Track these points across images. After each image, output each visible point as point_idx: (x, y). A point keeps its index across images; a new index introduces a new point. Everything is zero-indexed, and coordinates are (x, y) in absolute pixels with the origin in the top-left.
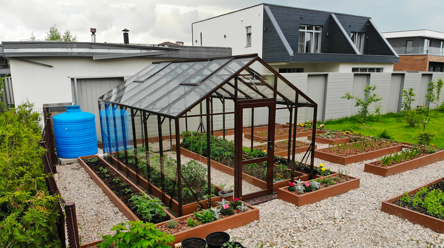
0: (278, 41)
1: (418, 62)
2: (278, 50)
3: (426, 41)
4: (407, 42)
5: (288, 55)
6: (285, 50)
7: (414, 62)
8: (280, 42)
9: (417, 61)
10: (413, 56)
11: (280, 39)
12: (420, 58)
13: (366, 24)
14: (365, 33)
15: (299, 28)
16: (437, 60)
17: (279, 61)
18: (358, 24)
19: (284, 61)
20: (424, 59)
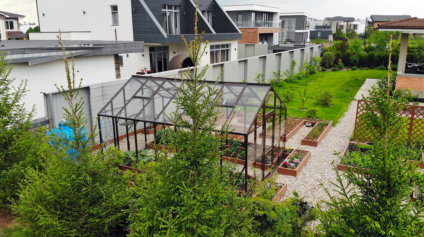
0: (150, 22)
1: (251, 34)
2: (151, 31)
3: (253, 13)
4: (237, 15)
5: (163, 37)
6: (159, 32)
7: (247, 34)
8: (153, 24)
9: (249, 33)
10: (246, 29)
11: (152, 21)
12: (252, 30)
13: (212, 3)
14: (212, 11)
15: (161, 8)
16: (265, 32)
17: (153, 42)
18: (206, 3)
19: (159, 42)
20: (255, 32)
